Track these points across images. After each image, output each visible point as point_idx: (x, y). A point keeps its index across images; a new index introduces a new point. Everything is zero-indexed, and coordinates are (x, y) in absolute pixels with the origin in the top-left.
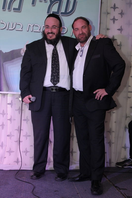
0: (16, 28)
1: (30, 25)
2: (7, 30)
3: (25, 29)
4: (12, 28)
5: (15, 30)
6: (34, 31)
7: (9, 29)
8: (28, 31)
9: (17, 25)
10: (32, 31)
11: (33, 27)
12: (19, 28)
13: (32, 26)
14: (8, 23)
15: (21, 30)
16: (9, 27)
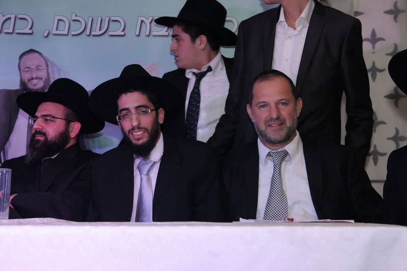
0: (110, 29)
1: (142, 21)
2: (89, 35)
3: (132, 31)
4: (100, 30)
5: (106, 35)
6: (154, 33)
7: (93, 33)
8: (138, 36)
9: (111, 23)
10: (148, 36)
11: (150, 23)
12: (116, 29)
13: (148, 22)
14: (91, 19)
15: (123, 33)
16: (93, 30)
